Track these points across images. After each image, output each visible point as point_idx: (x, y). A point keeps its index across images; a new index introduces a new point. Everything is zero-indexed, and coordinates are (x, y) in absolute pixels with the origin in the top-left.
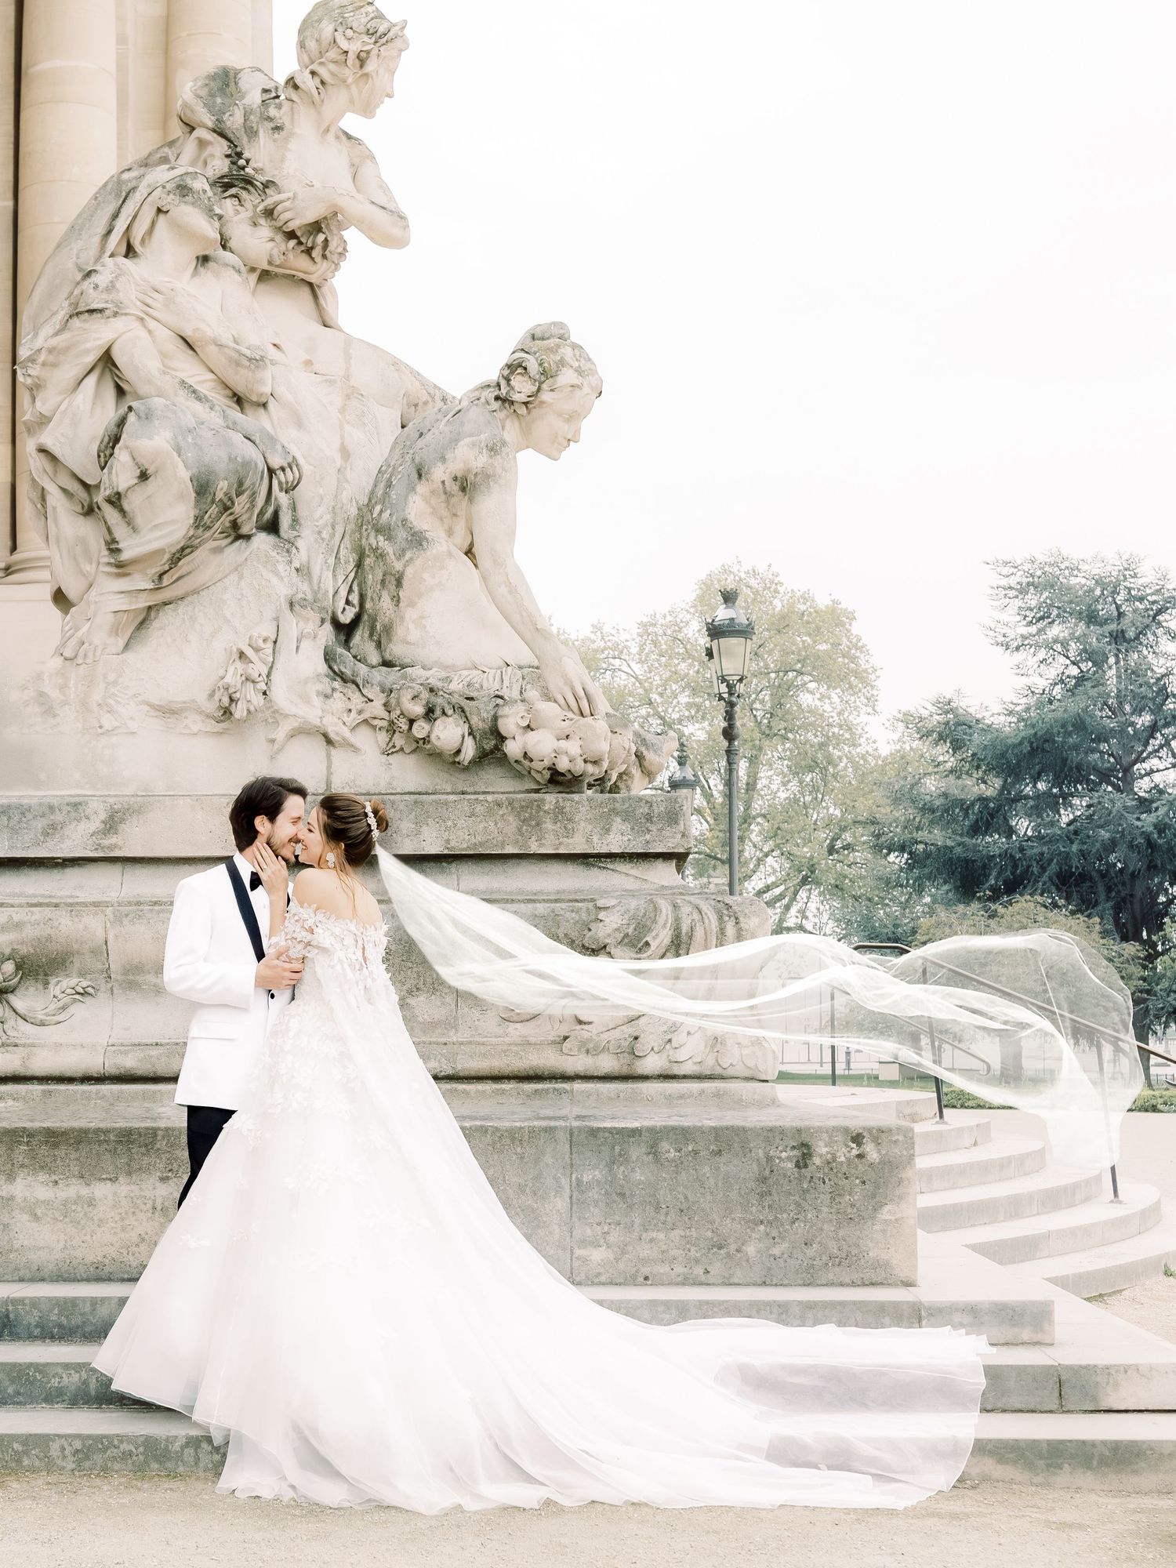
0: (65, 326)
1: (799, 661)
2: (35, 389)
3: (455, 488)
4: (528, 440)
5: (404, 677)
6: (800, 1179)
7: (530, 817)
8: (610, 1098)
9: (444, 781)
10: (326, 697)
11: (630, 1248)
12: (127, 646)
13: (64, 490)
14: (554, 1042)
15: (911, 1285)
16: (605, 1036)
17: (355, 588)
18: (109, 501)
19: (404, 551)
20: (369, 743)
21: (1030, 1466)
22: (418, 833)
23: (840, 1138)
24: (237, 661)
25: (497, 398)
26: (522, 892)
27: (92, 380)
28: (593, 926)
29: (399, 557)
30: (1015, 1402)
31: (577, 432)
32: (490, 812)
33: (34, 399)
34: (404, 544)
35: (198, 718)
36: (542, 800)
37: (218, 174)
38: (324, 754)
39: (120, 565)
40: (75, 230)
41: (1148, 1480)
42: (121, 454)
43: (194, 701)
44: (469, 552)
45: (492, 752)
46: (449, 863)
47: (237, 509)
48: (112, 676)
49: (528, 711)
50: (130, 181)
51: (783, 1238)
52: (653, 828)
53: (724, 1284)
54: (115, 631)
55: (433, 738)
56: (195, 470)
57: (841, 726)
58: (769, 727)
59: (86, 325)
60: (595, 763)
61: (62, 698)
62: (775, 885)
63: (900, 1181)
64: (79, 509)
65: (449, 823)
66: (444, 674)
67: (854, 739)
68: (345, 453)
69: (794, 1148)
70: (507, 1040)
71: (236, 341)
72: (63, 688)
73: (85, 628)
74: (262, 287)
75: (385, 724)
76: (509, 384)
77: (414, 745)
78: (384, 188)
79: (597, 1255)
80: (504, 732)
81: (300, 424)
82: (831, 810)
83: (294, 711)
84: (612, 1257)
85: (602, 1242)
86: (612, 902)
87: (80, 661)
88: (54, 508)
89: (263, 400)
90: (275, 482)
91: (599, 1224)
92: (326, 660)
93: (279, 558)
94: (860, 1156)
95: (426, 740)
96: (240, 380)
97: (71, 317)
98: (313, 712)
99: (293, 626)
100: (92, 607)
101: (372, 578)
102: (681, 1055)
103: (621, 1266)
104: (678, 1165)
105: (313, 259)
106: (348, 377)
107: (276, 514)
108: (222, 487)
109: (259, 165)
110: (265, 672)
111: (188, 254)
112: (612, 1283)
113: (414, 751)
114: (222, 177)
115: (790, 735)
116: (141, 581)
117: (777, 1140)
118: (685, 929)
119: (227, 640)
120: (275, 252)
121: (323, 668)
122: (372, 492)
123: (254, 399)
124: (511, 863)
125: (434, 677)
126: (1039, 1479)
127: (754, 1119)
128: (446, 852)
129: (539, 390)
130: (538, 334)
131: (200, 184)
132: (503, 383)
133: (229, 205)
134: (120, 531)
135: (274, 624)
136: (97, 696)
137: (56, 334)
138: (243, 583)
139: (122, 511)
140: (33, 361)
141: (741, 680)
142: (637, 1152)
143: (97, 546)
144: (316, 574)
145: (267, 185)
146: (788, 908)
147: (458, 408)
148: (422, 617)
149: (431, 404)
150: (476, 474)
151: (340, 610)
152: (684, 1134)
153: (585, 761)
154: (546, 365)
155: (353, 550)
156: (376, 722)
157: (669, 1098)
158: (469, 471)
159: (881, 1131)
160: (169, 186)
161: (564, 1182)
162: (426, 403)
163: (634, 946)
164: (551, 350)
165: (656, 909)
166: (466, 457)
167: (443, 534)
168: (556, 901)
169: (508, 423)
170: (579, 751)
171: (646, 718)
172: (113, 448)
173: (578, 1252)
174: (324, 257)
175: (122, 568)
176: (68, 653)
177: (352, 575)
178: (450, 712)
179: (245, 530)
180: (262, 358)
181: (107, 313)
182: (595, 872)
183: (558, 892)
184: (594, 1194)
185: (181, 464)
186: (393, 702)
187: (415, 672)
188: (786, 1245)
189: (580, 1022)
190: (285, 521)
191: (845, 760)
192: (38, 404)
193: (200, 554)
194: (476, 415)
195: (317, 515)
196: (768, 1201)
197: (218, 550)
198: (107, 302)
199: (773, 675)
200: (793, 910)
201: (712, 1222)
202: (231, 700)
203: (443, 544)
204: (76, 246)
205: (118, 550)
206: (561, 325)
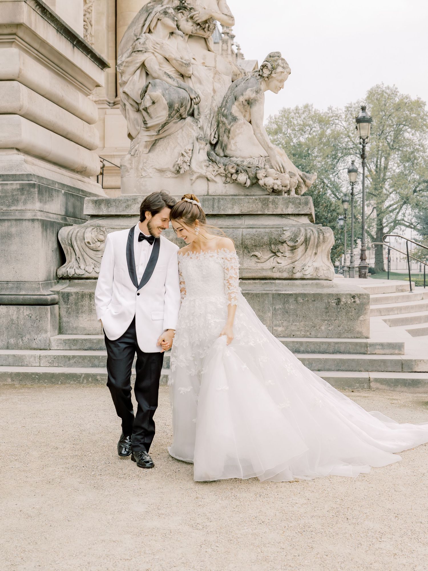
0: (130, 55)
1: (404, 121)
2: (122, 73)
3: (246, 103)
4: (268, 88)
5: (230, 161)
6: (337, 308)
7: (265, 203)
8: (286, 285)
9: (241, 192)
10: (207, 167)
11: (289, 327)
12: (149, 151)
13: (131, 104)
14: (271, 269)
15: (368, 338)
16: (285, 267)
17: (217, 133)
18: (144, 109)
19: (231, 122)
20: (220, 180)
21: (389, 385)
22: (233, 208)
23: (348, 297)
24: (181, 156)
25: (259, 75)
26: (263, 225)
27: (139, 71)
28: (282, 235)
29: (229, 124)
30: (390, 369)
31: (283, 86)
32: (254, 202)
33: (122, 76)
34: (231, 120)
35: (170, 173)
36: (269, 198)
37: (176, 5)
38: (207, 183)
39: (147, 128)
40: (133, 23)
41: (421, 389)
42: (147, 97)
43: (169, 168)
44: (250, 122)
45: (255, 183)
46: (242, 216)
47: (181, 111)
48: (145, 160)
49: (266, 171)
50: (150, 6)
51: (332, 325)
52: (301, 206)
53: (315, 337)
54: (146, 147)
55: (238, 179)
56: (168, 101)
57: (419, 145)
58: (393, 146)
59: (137, 55)
60: (285, 187)
61: (130, 167)
62: (393, 205)
63: (365, 309)
64: (135, 110)
65: (242, 205)
66: (242, 160)
67: (424, 150)
68: (214, 91)
69: (335, 299)
70: (257, 268)
71: (181, 58)
72: (131, 164)
73: (137, 146)
74: (190, 39)
75: (224, 175)
76: (262, 71)
77: (233, 181)
78: (227, 7)
79: (280, 329)
80: (258, 178)
81: (200, 83)
82: (415, 176)
83: (198, 171)
84: (284, 329)
85: (281, 325)
86: (288, 228)
87: (136, 156)
88: (128, 110)
89: (189, 76)
90: (192, 102)
91: (281, 320)
92: (208, 155)
93: (194, 124)
94: (354, 302)
95: (236, 180)
96: (182, 70)
97: (132, 52)
98: (203, 171)
99: (197, 146)
100: (139, 140)
101: (222, 130)
102: (307, 273)
103: (287, 332)
104: (303, 304)
105: (205, 31)
106: (215, 67)
107: (193, 111)
108: (176, 106)
109: (189, 2)
110: (189, 159)
111: (167, 32)
112: (284, 337)
113: (233, 183)
114: (178, 7)
115: (401, 149)
116: (153, 133)
117: (331, 297)
118: (308, 236)
119: (178, 150)
120: (193, 29)
121: (206, 158)
122: (222, 104)
123: (187, 75)
124: (260, 216)
125: (239, 161)
126: (392, 389)
127: (325, 291)
128: (241, 213)
129: (271, 73)
130: (272, 55)
131: (171, 11)
132: (261, 71)
133: (180, 15)
134: (147, 118)
135: (192, 145)
136: (141, 166)
137: (128, 57)
138: (183, 132)
139: (148, 113)
140: (122, 65)
141: (367, 138)
142: (291, 300)
143: (140, 121)
144: (205, 129)
145: (191, 9)
146: (398, 213)
147: (247, 78)
148: (236, 143)
149: (241, 75)
150: (252, 100)
151: (212, 140)
152: (304, 295)
153: (282, 186)
154: (273, 66)
155: (216, 121)
156: (222, 174)
157: (303, 285)
158: (250, 98)
159: (360, 295)
160: (161, 12)
161: (271, 308)
162: (239, 74)
163: (294, 241)
164: (275, 61)
165: (300, 231)
166: (249, 94)
167: (242, 117)
168: (272, 228)
169: (262, 83)
170: (280, 183)
171: (347, 142)
172: (145, 94)
173: (274, 328)
174: (208, 30)
175: (148, 129)
176: (132, 153)
177: (216, 129)
178: (243, 172)
179: (184, 117)
180: (189, 64)
181: (143, 51)
182: (284, 219)
183: (273, 225)
184: (279, 312)
185: (164, 99)
186: (226, 168)
187: (233, 159)
188: (333, 327)
189: (278, 263)
190: (196, 113)
191: (421, 158)
192: (123, 78)
193: (171, 124)
194: (253, 80)
195: (205, 111)
196: (328, 314)
197: (176, 123)
198: (143, 48)
199: (395, 126)
200: (400, 214)
201: (312, 320)
202: (179, 168)
203: (242, 120)
204: (134, 28)
205: (147, 124)
206: (278, 53)
